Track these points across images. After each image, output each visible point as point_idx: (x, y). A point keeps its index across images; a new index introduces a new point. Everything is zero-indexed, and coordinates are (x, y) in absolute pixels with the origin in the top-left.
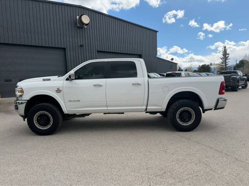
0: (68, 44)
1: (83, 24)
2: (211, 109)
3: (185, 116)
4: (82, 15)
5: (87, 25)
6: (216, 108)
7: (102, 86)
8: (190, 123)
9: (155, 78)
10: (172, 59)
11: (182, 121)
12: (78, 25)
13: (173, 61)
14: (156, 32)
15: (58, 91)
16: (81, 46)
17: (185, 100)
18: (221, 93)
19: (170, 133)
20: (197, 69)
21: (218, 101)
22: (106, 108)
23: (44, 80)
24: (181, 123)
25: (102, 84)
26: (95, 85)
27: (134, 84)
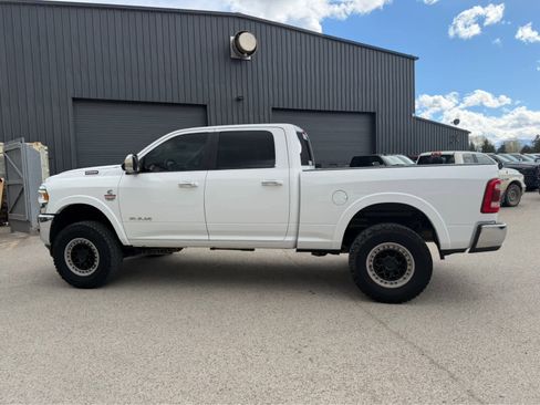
0: (212, 96)
1: (241, 51)
2: (463, 251)
3: (391, 265)
4: (240, 34)
5: (250, 53)
6: (474, 249)
7: (195, 186)
8: (401, 283)
9: (398, 166)
10: (457, 122)
11: (382, 276)
12: (233, 55)
13: (458, 126)
14: (413, 59)
15: (110, 196)
16: (238, 100)
17: (390, 225)
18: (486, 208)
19: (352, 303)
20: (530, 145)
21: (479, 230)
22: (206, 237)
23: (87, 173)
24: (378, 282)
25: (197, 184)
26: (181, 186)
27: (265, 184)
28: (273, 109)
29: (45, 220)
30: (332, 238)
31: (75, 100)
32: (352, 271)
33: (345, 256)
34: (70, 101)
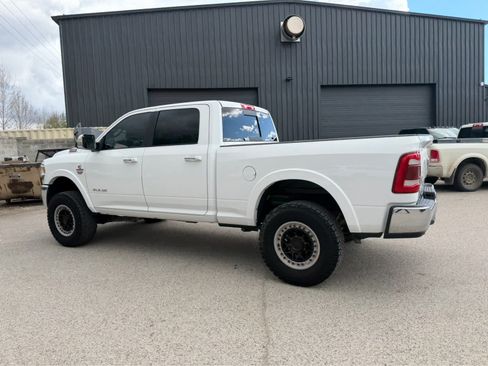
0: (263, 81)
1: (290, 35)
4: (288, 18)
8: (307, 265)
11: (290, 256)
12: (283, 39)
14: (482, 23)
15: (79, 171)
16: (288, 80)
21: (391, 213)
24: (285, 262)
26: (126, 161)
27: (187, 160)
28: (322, 86)
29: (44, 189)
30: (244, 213)
31: (149, 90)
32: (261, 249)
33: (255, 234)
34: (146, 91)
